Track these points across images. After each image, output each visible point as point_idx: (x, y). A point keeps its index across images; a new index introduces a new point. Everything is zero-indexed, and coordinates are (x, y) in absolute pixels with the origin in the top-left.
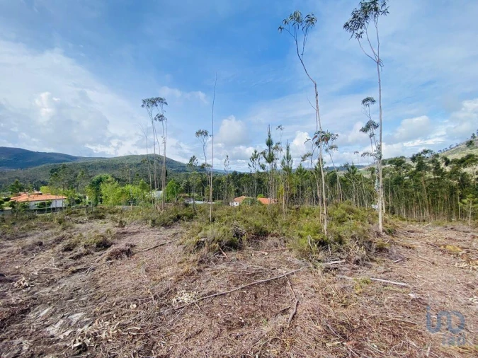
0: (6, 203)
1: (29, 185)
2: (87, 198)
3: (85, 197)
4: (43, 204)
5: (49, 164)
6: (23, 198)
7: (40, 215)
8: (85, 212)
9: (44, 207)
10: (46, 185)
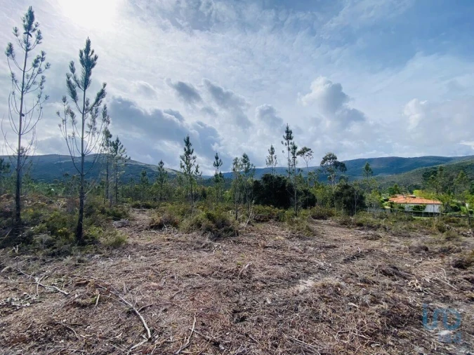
0: (386, 202)
1: (404, 189)
2: (467, 205)
3: (464, 205)
4: (418, 207)
5: (421, 168)
6: (400, 199)
7: (416, 217)
8: (467, 223)
9: (419, 210)
10: (418, 189)
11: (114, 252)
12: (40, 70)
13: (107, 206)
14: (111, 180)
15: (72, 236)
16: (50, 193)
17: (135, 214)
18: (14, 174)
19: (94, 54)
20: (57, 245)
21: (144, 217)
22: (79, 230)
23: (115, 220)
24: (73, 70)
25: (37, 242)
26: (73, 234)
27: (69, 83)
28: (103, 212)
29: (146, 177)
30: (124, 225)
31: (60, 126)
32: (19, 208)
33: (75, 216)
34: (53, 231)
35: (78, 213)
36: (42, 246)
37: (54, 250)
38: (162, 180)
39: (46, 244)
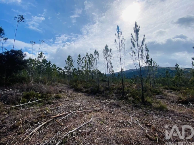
11: (161, 112)
12: (123, 43)
13: (152, 88)
14: (151, 76)
15: (141, 100)
16: (131, 82)
17: (166, 92)
18: (121, 77)
19: (138, 26)
20: (136, 103)
21: (173, 95)
22: (143, 98)
23: (157, 95)
24: (132, 37)
25: (130, 100)
26: (141, 99)
27: (132, 41)
28: (151, 91)
29: (168, 74)
30: (161, 98)
31: (131, 58)
32: (123, 87)
33: (140, 92)
34: (134, 97)
35: (141, 91)
36: (131, 102)
37: (135, 105)
38: (179, 74)
39: (132, 101)
